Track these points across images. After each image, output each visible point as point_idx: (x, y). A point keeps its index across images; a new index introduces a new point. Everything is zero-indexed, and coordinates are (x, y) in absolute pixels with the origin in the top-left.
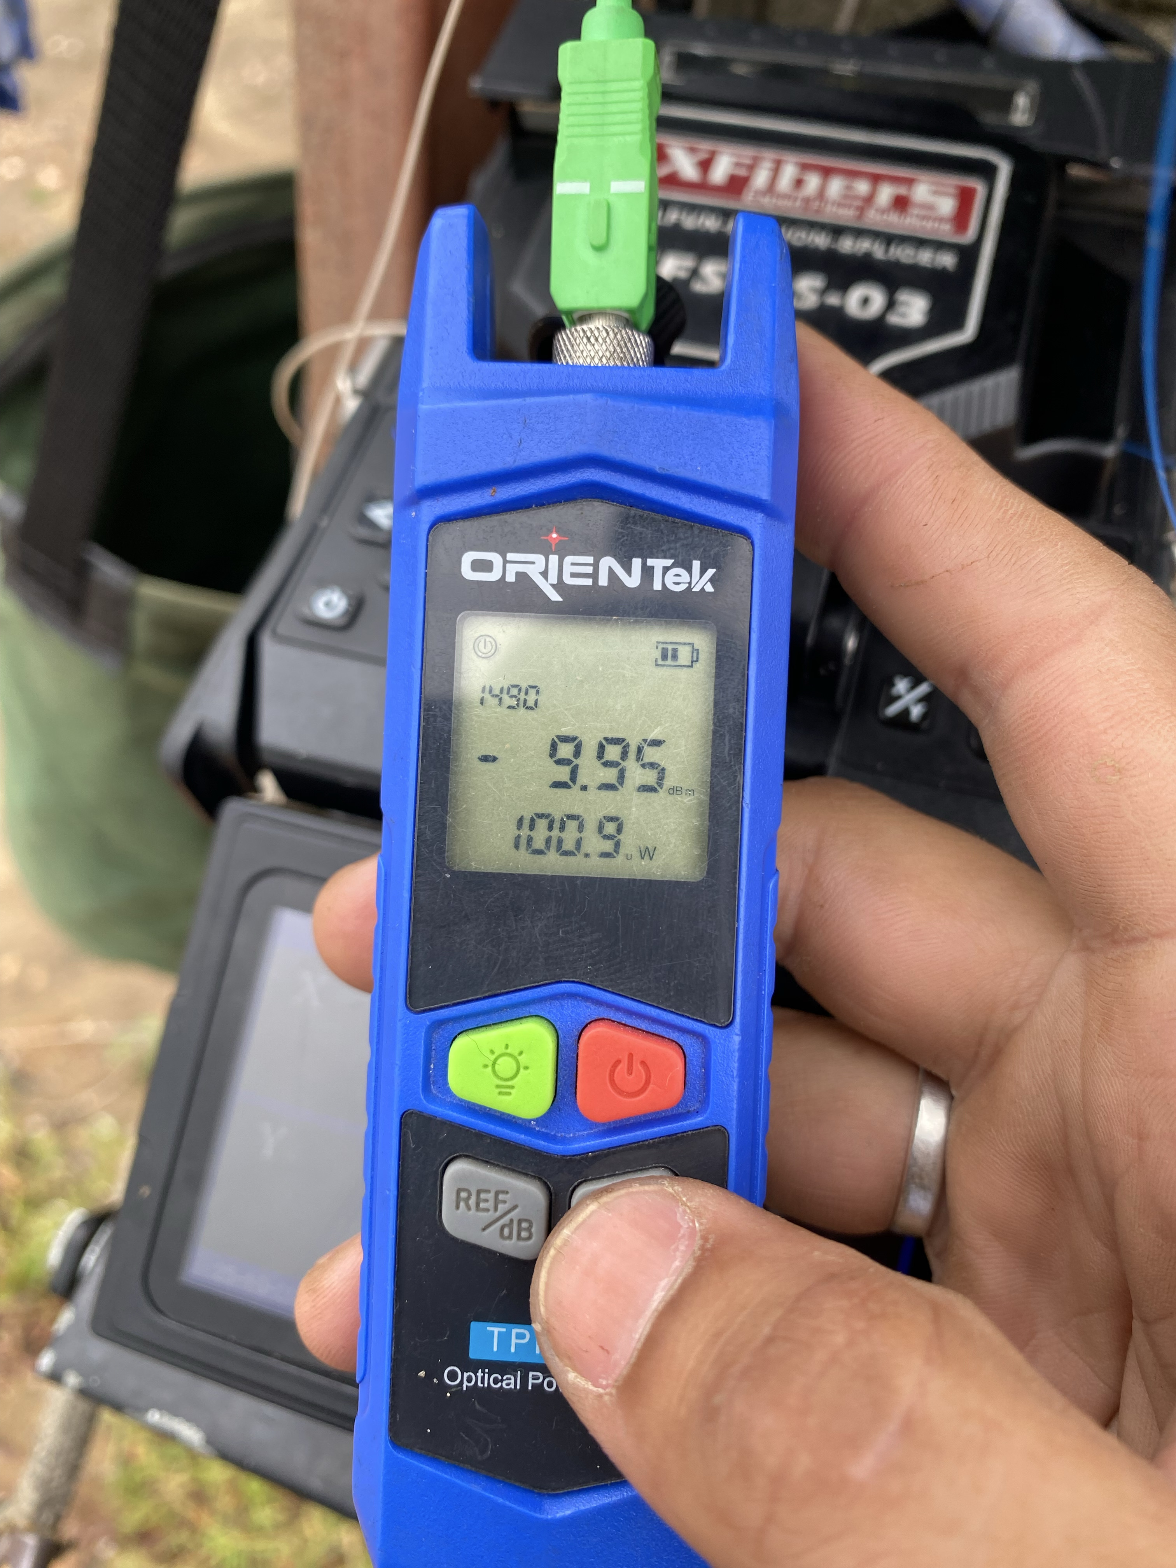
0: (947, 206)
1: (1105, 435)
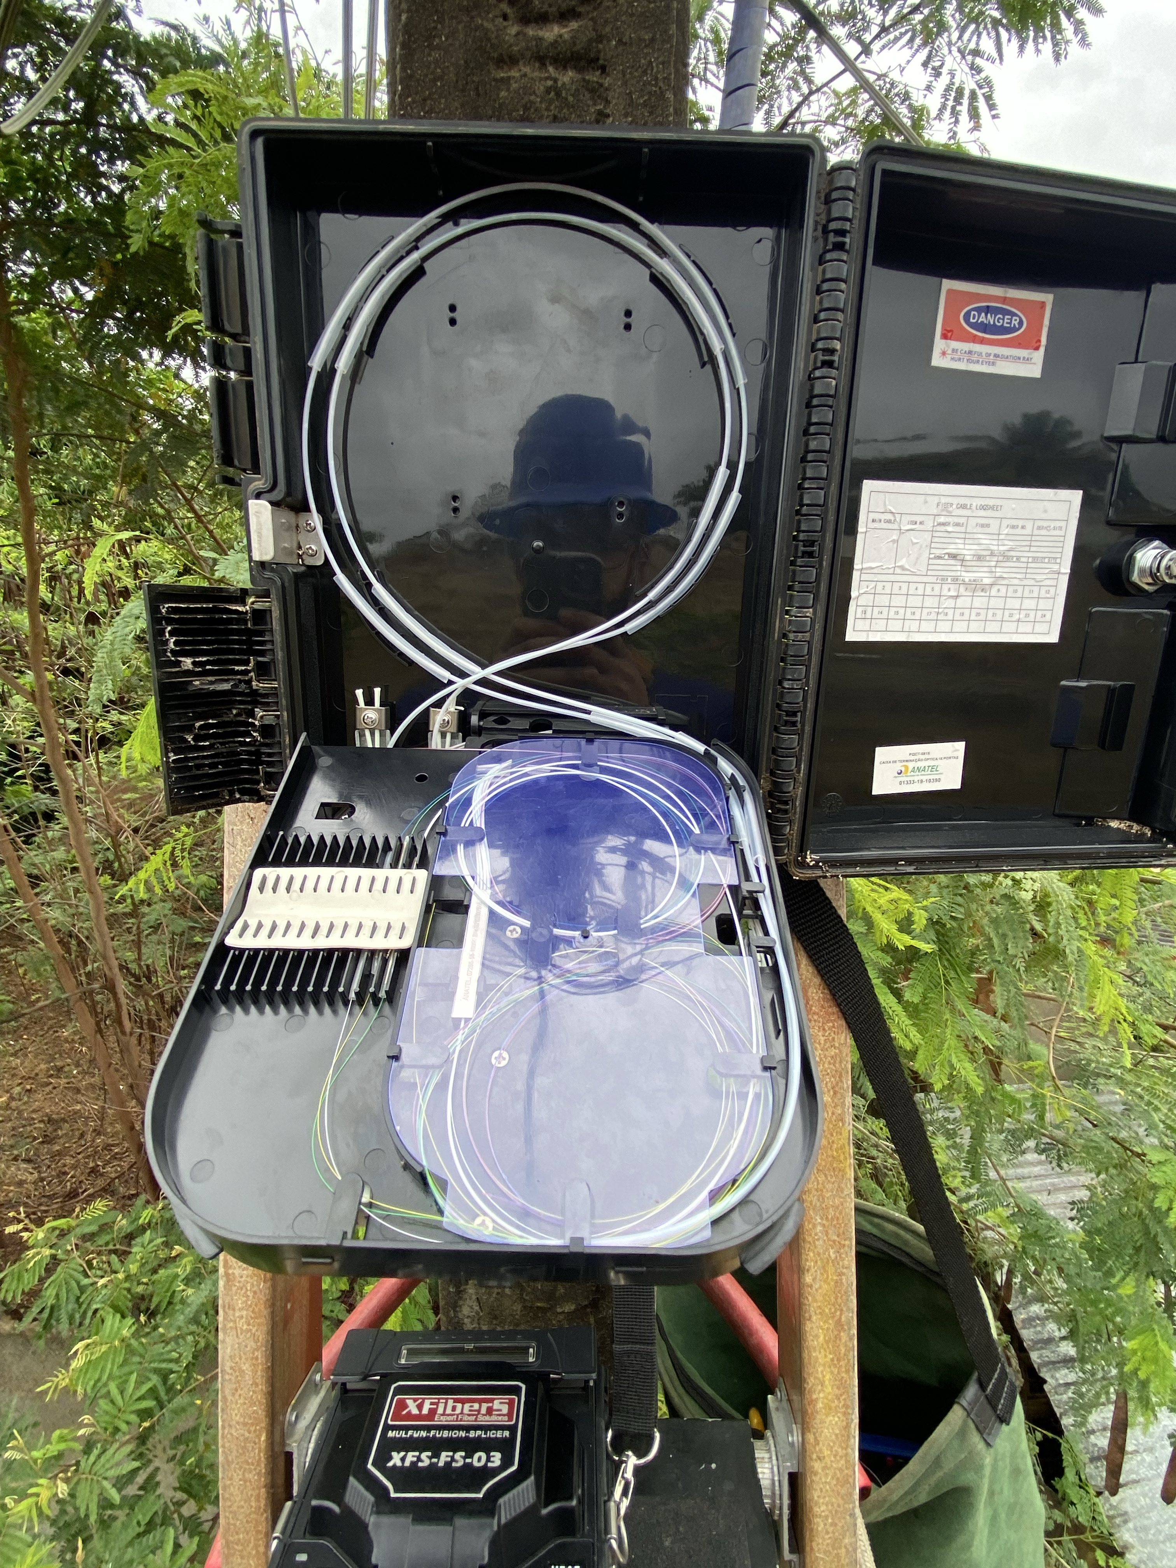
0: (505, 1409)
1: (570, 1498)
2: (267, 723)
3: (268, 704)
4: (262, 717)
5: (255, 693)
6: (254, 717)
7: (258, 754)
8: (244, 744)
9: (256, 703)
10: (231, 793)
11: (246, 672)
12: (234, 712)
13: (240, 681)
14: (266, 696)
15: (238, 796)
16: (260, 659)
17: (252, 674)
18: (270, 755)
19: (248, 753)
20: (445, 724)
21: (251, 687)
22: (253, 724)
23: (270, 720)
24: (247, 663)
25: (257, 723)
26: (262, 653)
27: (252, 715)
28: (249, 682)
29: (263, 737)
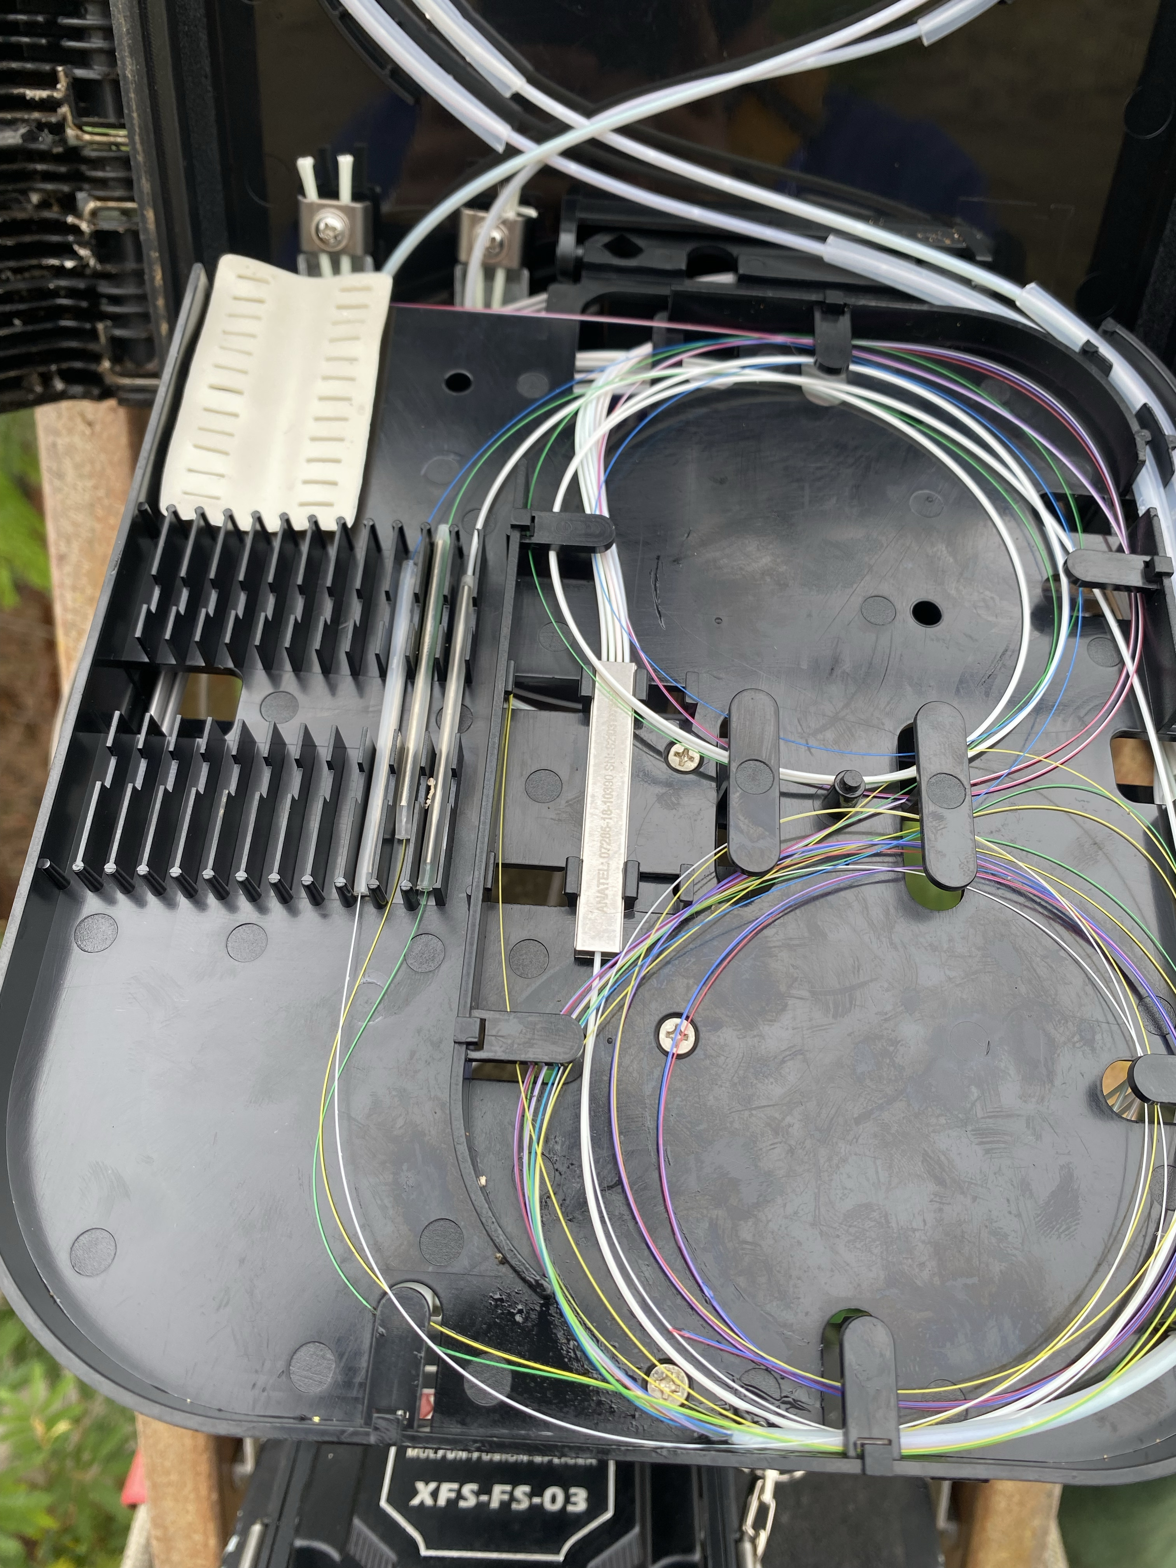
1: (691, 1547)
2: (105, 226)
3: (103, 183)
4: (94, 213)
5: (73, 154)
6: (79, 215)
7: (91, 294)
8: (61, 271)
9: (78, 179)
10: (46, 380)
11: (50, 105)
12: (35, 198)
13: (40, 126)
14: (98, 163)
15: (59, 385)
16: (80, 73)
17: (65, 110)
18: (116, 300)
19: (72, 293)
20: (495, 248)
21: (63, 141)
22: (75, 230)
23: (112, 223)
24: (50, 81)
25: (84, 226)
26: (82, 58)
27: (70, 205)
28: (58, 129)
29: (100, 259)
